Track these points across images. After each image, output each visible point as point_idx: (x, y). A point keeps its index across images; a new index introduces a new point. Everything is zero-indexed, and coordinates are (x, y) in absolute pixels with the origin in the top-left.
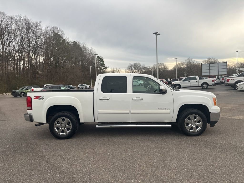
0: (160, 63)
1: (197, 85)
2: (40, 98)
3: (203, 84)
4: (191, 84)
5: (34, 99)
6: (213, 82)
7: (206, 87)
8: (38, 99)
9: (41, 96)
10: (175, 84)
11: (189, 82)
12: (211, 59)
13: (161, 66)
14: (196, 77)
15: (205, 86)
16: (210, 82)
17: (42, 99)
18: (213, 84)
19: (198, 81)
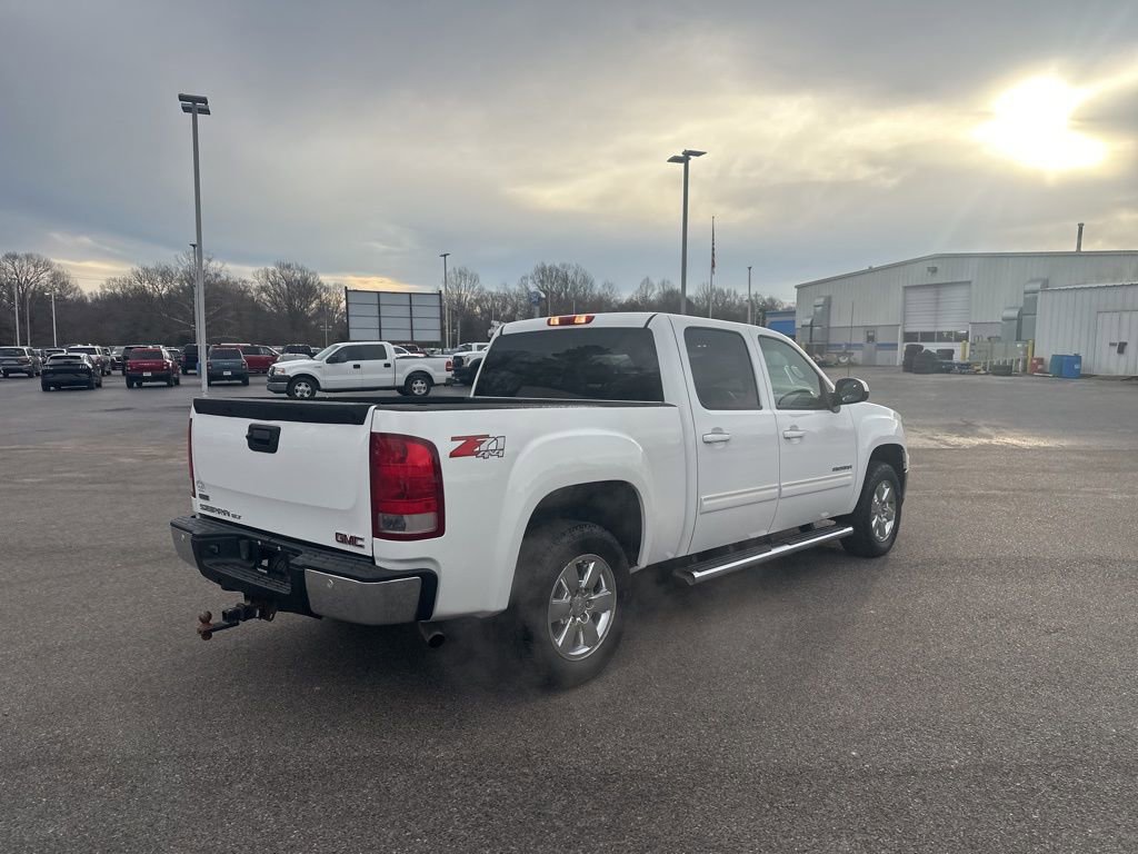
0: (28, 257)
1: (390, 384)
2: (483, 447)
3: (412, 377)
4: (367, 377)
5: (453, 455)
6: (448, 370)
7: (423, 391)
8: (476, 454)
9: (487, 436)
10: (291, 373)
11: (357, 367)
12: (288, 267)
13: (32, 269)
14: (382, 346)
15: (419, 385)
16: (436, 368)
17: (499, 452)
18: (448, 379)
19: (392, 365)
